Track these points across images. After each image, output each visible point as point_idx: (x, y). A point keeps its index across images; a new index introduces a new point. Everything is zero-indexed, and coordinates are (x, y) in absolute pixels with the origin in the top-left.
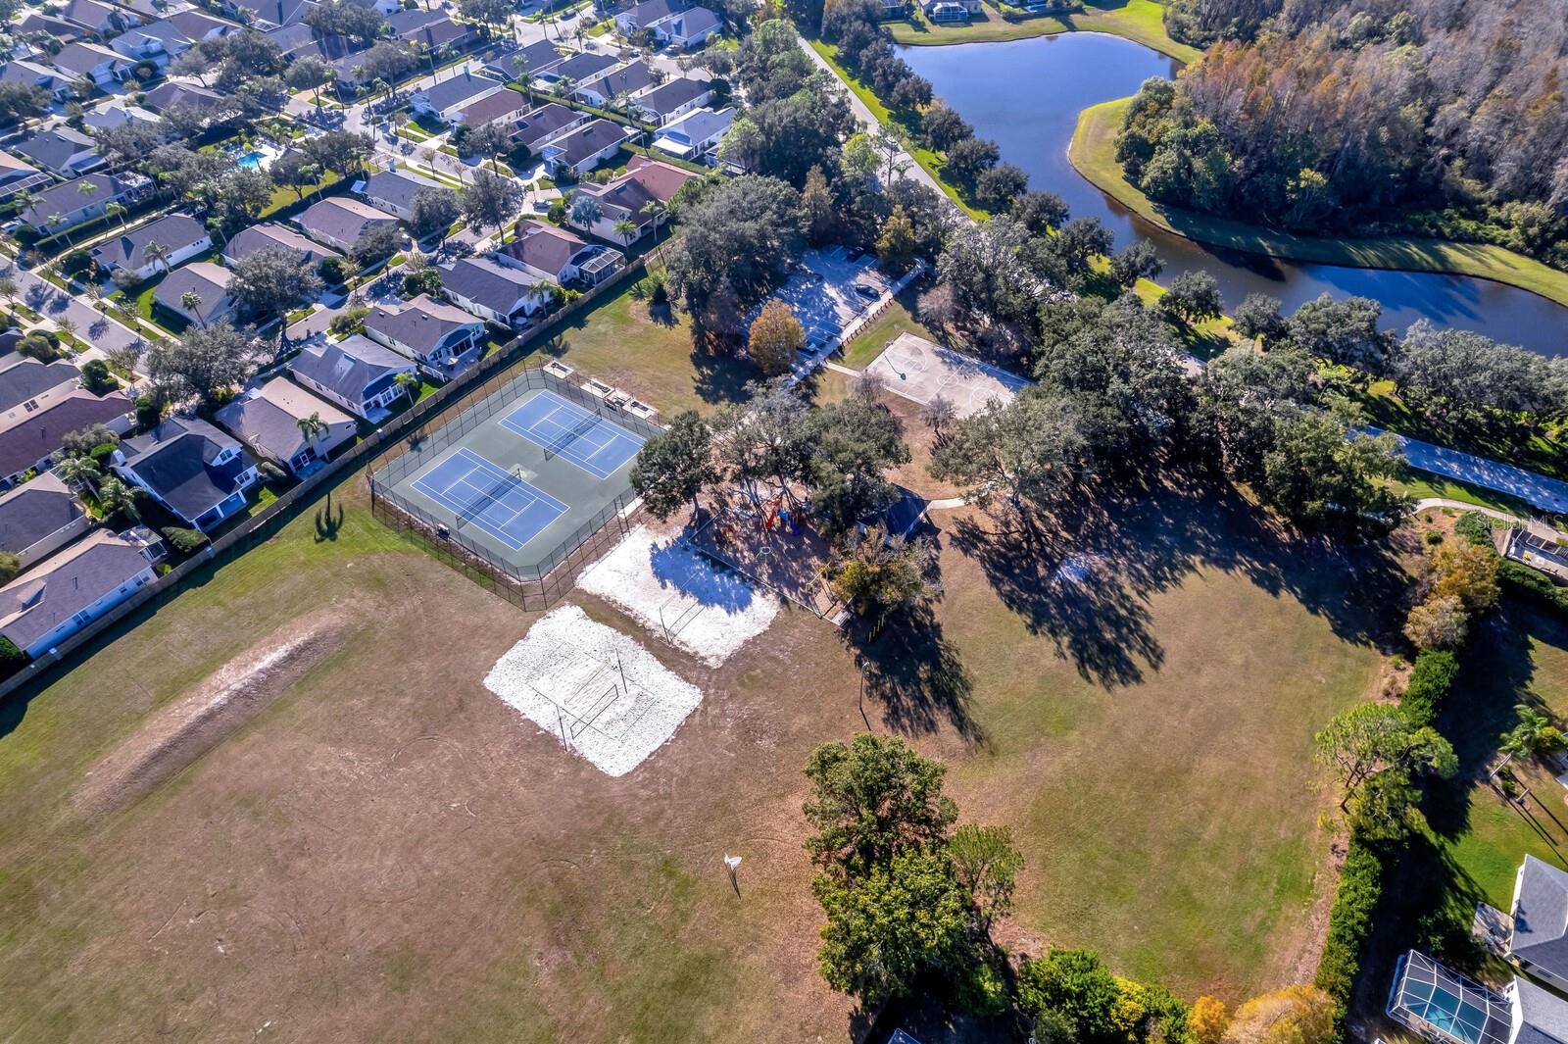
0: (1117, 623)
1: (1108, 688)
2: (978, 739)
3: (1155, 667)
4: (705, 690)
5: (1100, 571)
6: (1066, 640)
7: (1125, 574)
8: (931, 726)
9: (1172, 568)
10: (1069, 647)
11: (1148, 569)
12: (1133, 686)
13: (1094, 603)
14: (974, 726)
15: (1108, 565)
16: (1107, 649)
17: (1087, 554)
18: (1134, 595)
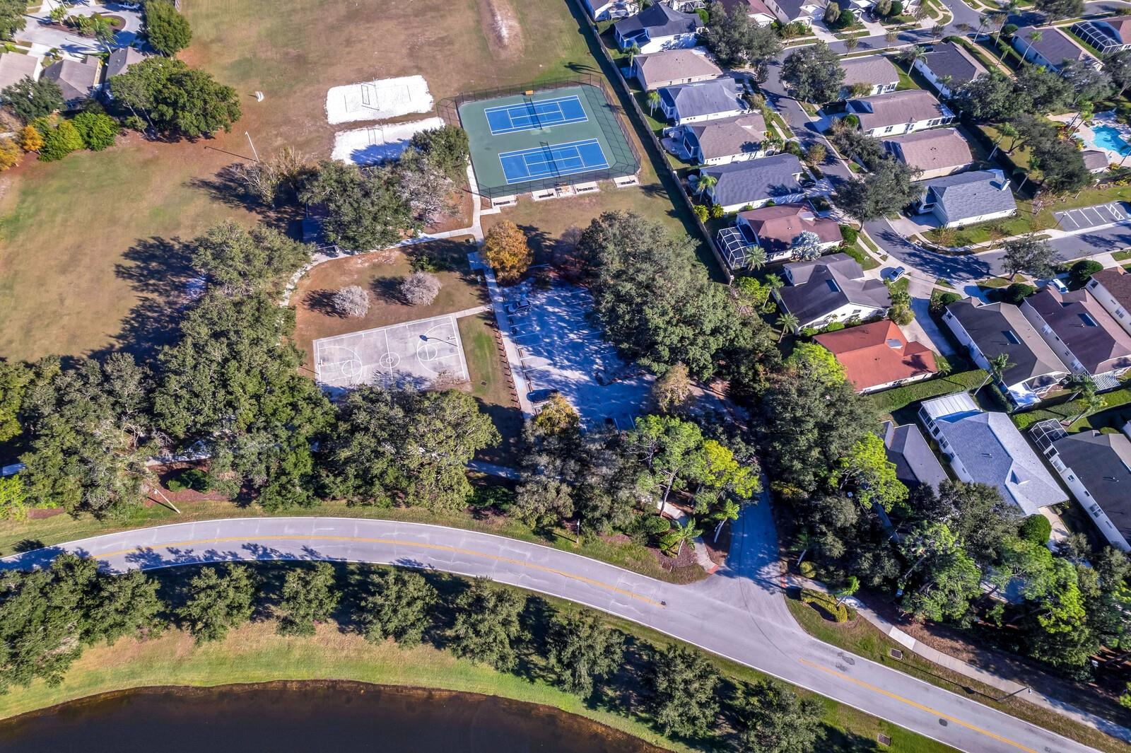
0: (152, 274)
1: (140, 240)
2: (194, 184)
3: (118, 266)
4: (332, 126)
5: (178, 296)
6: (177, 247)
7: (163, 304)
8: (219, 175)
9: (133, 329)
10: (173, 246)
11: (149, 317)
12: (126, 249)
13: (172, 275)
14: (199, 186)
15: (175, 303)
16: (153, 257)
17: (192, 301)
18: (150, 296)
